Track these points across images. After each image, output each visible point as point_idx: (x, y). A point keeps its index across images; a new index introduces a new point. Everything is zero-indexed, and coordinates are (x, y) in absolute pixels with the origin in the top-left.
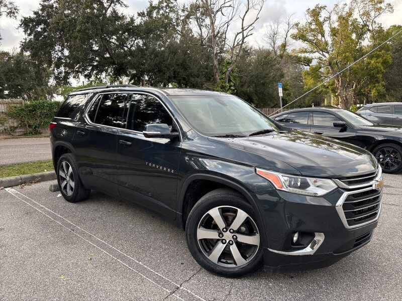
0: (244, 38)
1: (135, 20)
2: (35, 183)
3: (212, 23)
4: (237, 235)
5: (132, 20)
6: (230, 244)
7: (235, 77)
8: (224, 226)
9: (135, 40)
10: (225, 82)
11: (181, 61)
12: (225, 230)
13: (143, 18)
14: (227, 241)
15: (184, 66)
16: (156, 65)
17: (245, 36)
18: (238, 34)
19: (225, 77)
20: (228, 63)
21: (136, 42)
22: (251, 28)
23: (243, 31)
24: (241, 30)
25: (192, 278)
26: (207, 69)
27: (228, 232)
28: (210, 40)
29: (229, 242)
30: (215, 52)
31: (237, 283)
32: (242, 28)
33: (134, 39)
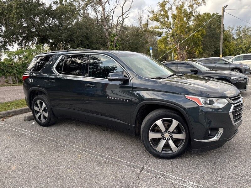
0: (123, 19)
1: (52, 6)
2: (10, 116)
3: (104, 10)
4: (172, 134)
5: (51, 6)
6: (168, 140)
7: (119, 44)
8: (165, 130)
9: (53, 20)
10: (114, 47)
11: (85, 34)
12: (165, 132)
13: (57, 5)
14: (167, 139)
15: (88, 38)
16: (68, 37)
17: (124, 18)
18: (119, 17)
19: (113, 44)
20: (115, 35)
21: (53, 21)
22: (127, 13)
23: (123, 15)
24: (122, 14)
25: (148, 162)
26: (102, 39)
27: (167, 133)
28: (102, 21)
29: (168, 139)
30: (106, 28)
31: (174, 161)
33: (51, 19)
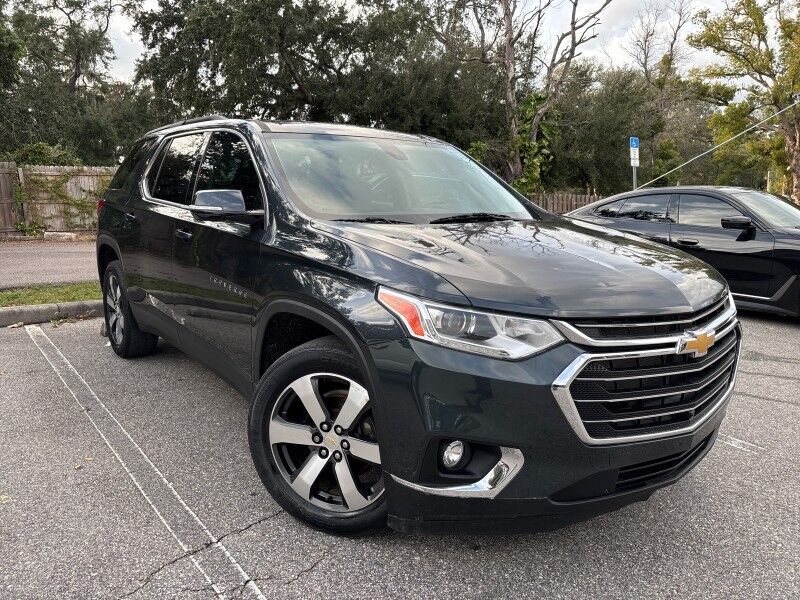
0: (575, 45)
1: (347, 12)
2: (85, 318)
3: (508, 14)
4: (350, 439)
5: (342, 11)
6: (335, 459)
7: (551, 129)
8: (324, 418)
9: (350, 53)
10: (530, 139)
11: (437, 95)
12: (325, 426)
13: (367, 8)
14: (330, 454)
15: (444, 104)
16: (386, 103)
17: (577, 40)
18: (564, 36)
19: (531, 128)
20: (539, 100)
21: (350, 57)
23: (574, 29)
24: (569, 29)
25: (254, 527)
26: (491, 111)
27: (332, 432)
28: (501, 50)
29: (333, 455)
30: (511, 75)
32: (573, 23)
33: (348, 51)
